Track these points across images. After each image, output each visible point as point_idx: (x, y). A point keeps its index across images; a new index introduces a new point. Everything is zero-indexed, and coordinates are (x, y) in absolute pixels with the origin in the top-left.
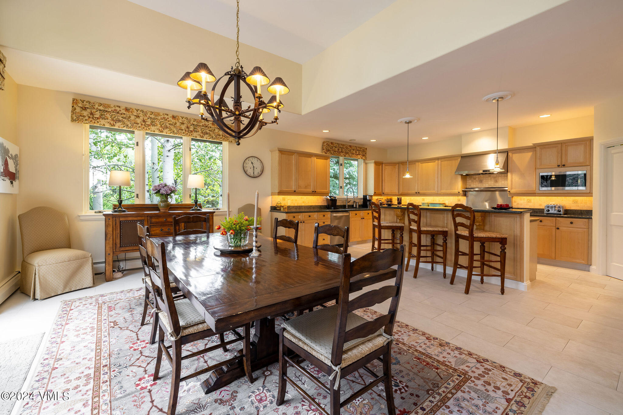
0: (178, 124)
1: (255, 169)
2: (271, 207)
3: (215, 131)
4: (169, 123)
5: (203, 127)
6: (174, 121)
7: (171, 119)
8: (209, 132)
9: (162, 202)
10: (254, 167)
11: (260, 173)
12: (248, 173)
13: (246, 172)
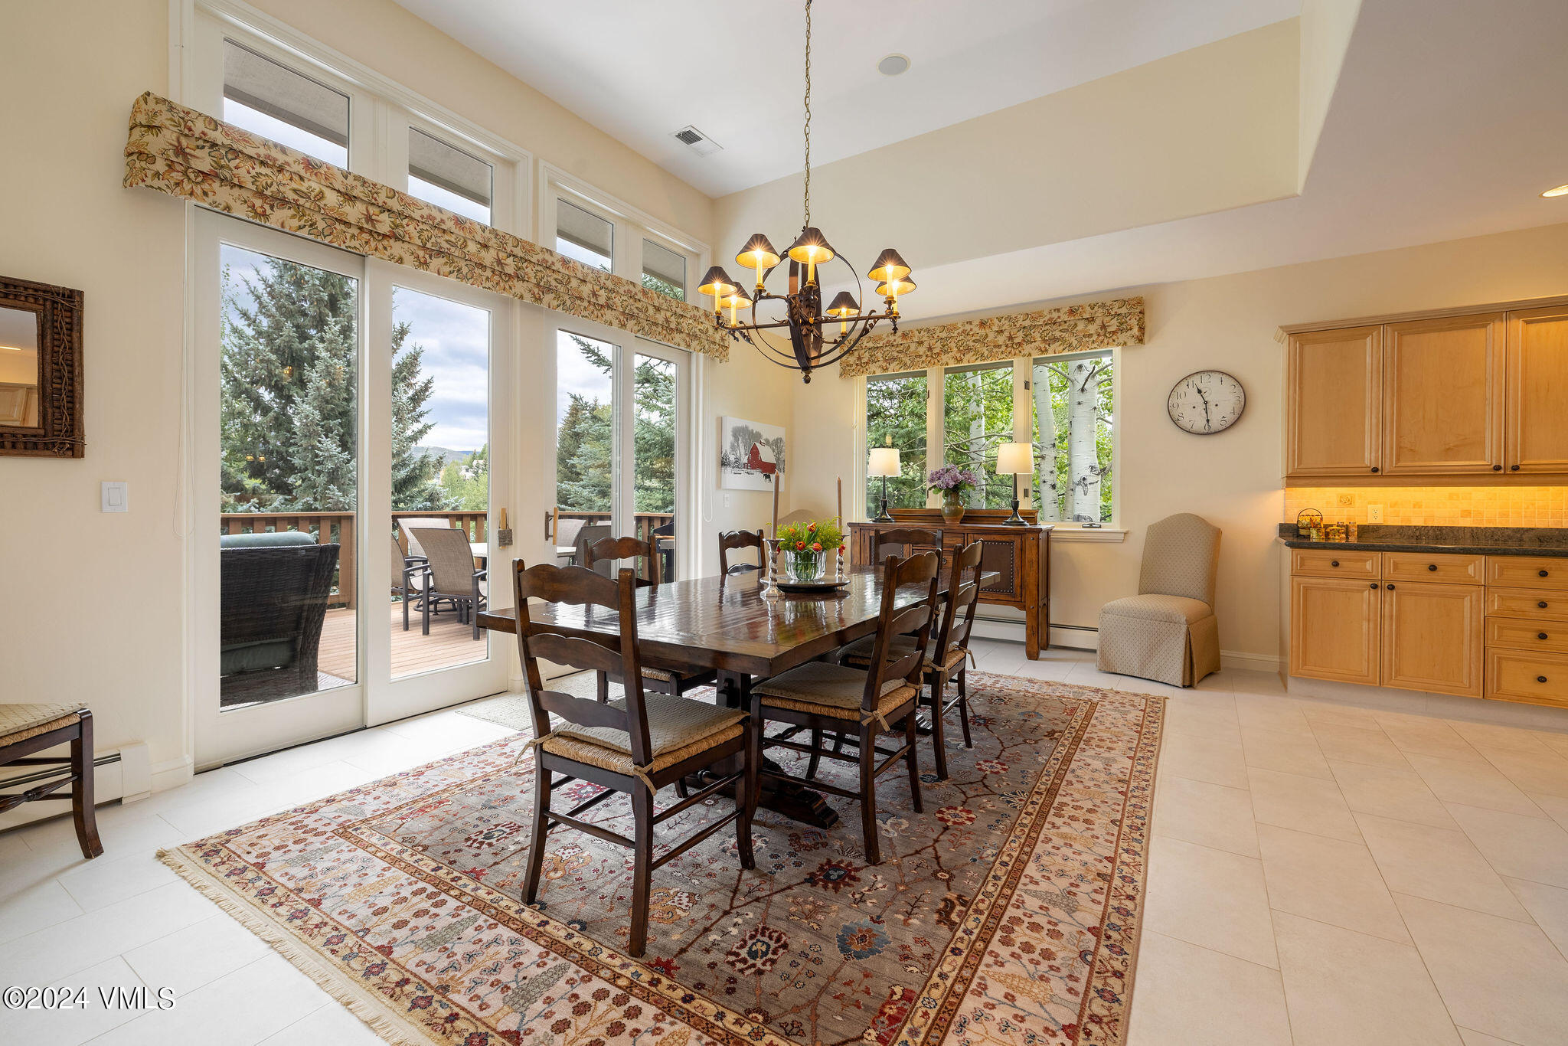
0: (991, 336)
1: (1211, 406)
2: (1281, 525)
3: (1078, 328)
4: (974, 338)
5: (1048, 327)
6: (983, 332)
7: (976, 329)
8: (1060, 334)
9: (947, 504)
10: (1206, 403)
11: (1230, 418)
12: (1184, 423)
13: (1175, 422)
